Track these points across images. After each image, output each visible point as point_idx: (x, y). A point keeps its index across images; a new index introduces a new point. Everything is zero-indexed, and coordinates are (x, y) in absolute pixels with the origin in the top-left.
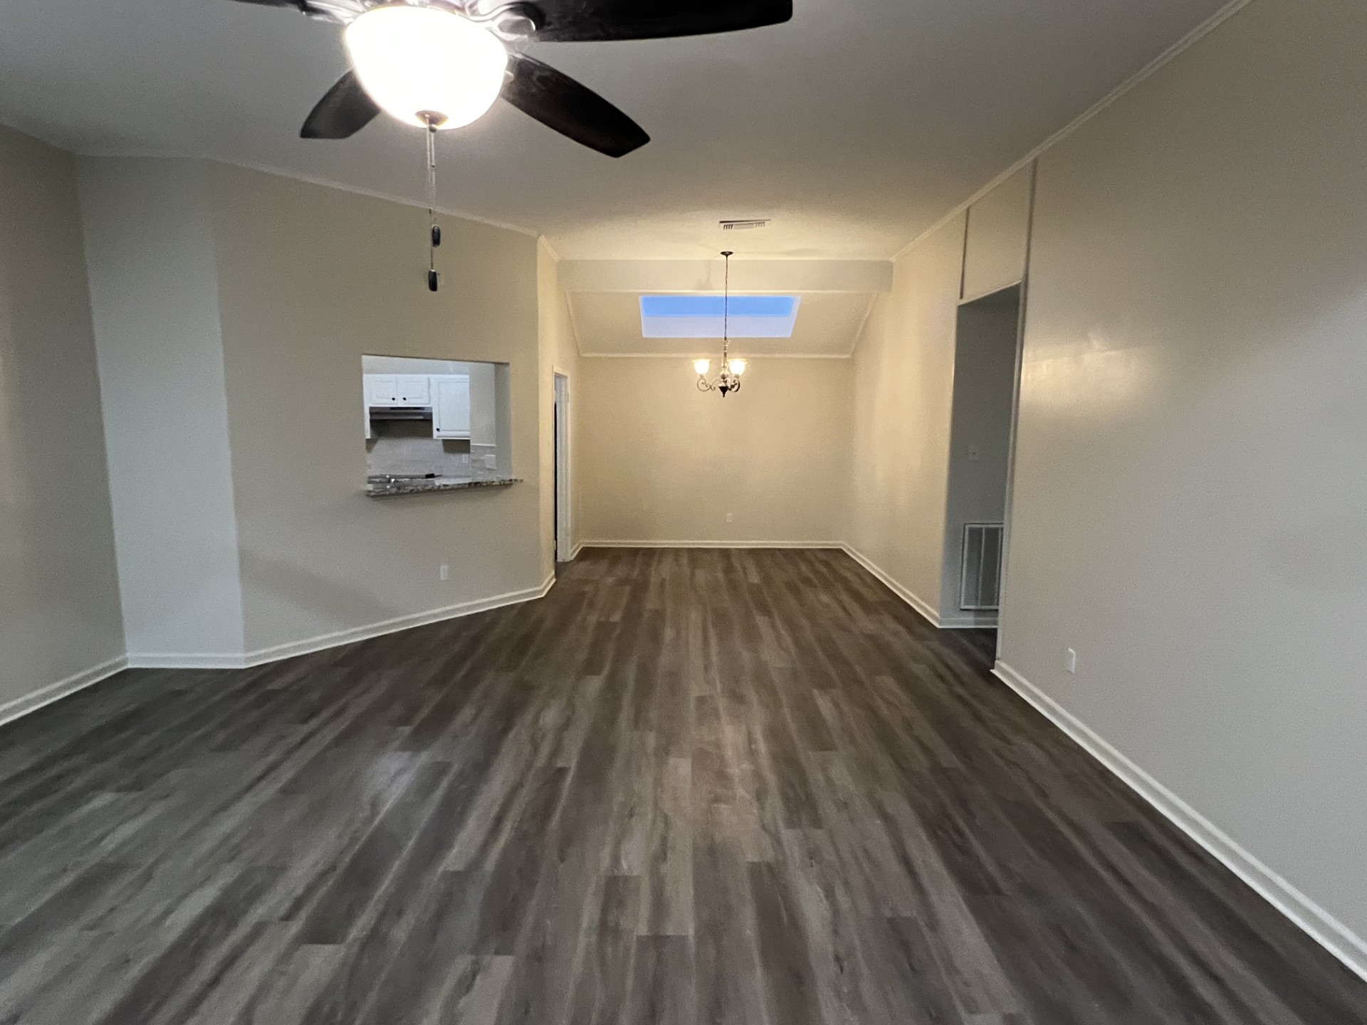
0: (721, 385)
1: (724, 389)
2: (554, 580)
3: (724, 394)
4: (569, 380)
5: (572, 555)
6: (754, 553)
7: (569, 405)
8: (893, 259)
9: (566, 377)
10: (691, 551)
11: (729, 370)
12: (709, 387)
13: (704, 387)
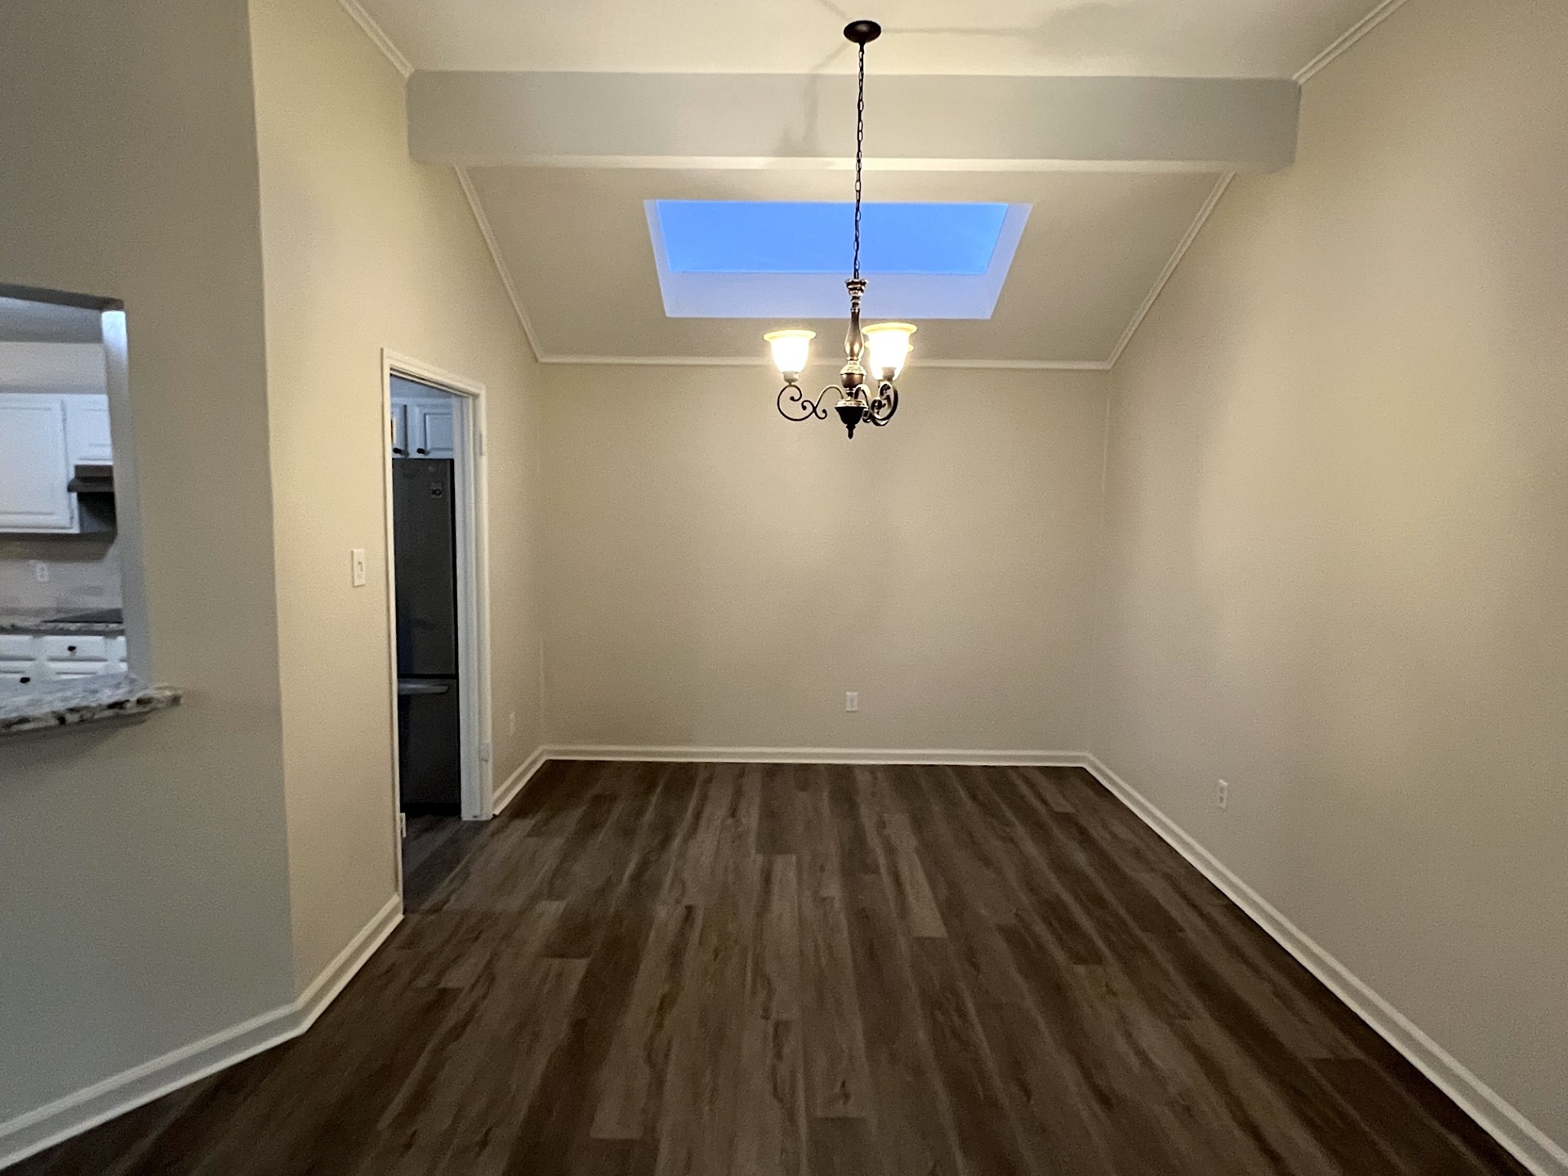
0: (841, 404)
1: (850, 416)
2: (399, 917)
3: (851, 428)
4: (483, 402)
5: (496, 803)
6: (902, 776)
7: (484, 461)
8: (1301, 76)
9: (475, 396)
10: (772, 771)
11: (864, 364)
12: (810, 409)
13: (795, 410)
